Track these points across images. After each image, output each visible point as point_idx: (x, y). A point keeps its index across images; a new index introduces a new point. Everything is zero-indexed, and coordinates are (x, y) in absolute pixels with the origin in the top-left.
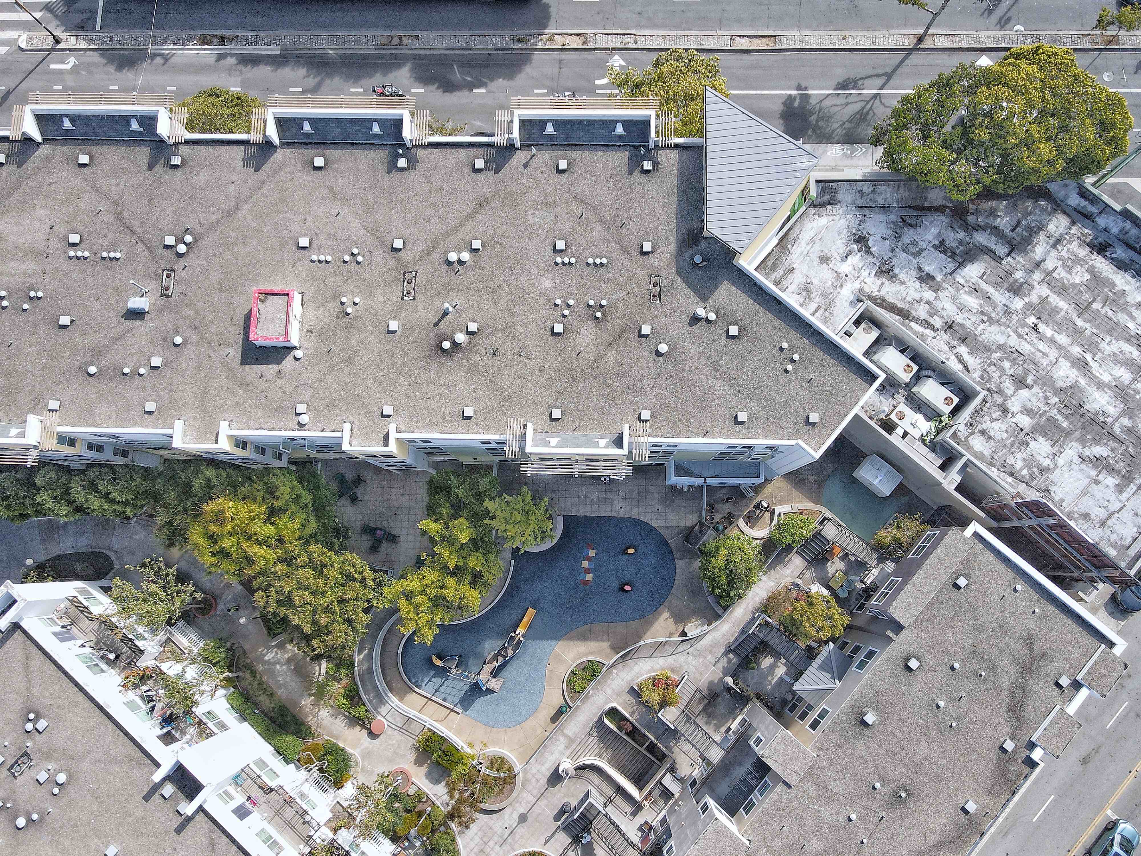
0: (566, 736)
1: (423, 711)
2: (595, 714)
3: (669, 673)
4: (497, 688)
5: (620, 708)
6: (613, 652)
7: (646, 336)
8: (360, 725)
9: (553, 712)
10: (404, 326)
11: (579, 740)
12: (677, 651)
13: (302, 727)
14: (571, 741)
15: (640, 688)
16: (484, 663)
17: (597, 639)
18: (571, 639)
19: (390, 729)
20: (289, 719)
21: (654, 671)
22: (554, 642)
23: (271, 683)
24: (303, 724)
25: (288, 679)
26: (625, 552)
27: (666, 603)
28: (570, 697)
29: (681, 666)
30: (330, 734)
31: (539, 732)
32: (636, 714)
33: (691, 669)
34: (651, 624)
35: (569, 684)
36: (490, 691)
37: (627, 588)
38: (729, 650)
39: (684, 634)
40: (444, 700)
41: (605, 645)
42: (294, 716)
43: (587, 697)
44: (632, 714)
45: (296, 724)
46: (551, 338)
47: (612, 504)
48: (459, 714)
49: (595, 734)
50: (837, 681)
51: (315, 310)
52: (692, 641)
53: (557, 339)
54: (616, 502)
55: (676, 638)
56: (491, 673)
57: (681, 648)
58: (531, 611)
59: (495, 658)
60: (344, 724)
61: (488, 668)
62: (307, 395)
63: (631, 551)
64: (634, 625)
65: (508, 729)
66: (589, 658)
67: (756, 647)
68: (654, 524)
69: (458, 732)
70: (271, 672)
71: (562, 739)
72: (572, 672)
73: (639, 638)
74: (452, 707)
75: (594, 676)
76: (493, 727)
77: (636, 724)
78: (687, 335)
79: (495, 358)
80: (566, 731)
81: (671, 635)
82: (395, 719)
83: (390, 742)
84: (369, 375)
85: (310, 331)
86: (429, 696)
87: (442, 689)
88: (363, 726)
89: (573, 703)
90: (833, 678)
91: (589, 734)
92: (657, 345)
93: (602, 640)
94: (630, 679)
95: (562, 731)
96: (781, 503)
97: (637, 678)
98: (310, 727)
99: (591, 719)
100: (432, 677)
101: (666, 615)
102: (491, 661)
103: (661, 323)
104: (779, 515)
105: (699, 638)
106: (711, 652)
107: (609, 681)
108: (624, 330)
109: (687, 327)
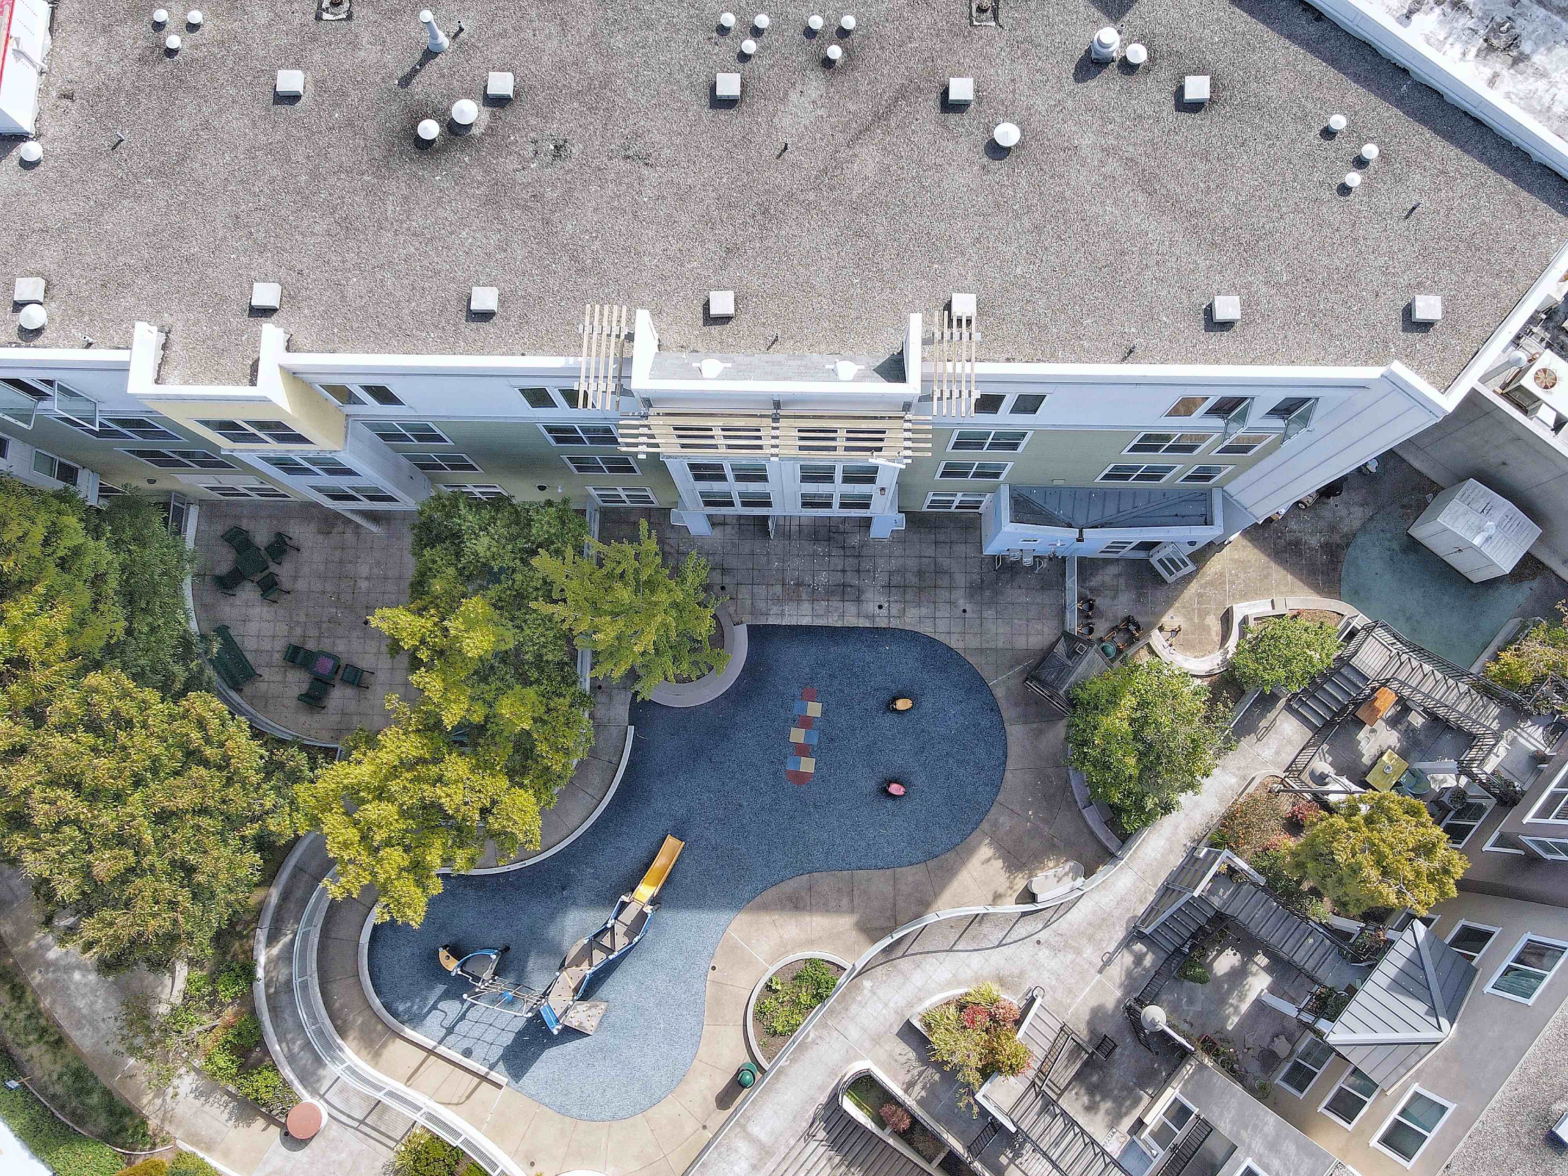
0: (752, 1140)
1: (415, 1080)
2: (821, 1089)
3: (996, 990)
4: (589, 1026)
5: (881, 1075)
6: (862, 938)
7: (960, 107)
8: (263, 1116)
9: (722, 1081)
10: (320, 85)
11: (783, 1150)
12: (1014, 936)
13: (127, 1120)
14: (765, 1151)
15: (928, 1026)
16: (562, 967)
17: (825, 908)
18: (765, 907)
19: (335, 1126)
20: (94, 1099)
21: (959, 984)
22: (724, 916)
23: (60, 1013)
24: (129, 1112)
25: (100, 1005)
26: (889, 706)
27: (985, 826)
28: (763, 1046)
29: (1022, 973)
30: (194, 1138)
31: (689, 1130)
32: (918, 1087)
33: (1046, 979)
34: (949, 873)
35: (761, 1013)
36: (571, 1033)
37: (895, 789)
38: (1135, 935)
39: (1029, 896)
40: (467, 1053)
41: (845, 922)
42: (107, 1093)
43: (803, 1047)
44: (909, 1086)
45: (111, 1113)
46: (708, 114)
47: (858, 600)
48: (499, 1086)
49: (822, 1135)
50: (1444, 1022)
51: (86, 43)
52: (1047, 915)
53: (723, 115)
54: (869, 595)
55: (1011, 907)
56: (576, 990)
57: (1022, 929)
58: (672, 846)
59: (586, 953)
60: (226, 1116)
61: (570, 978)
62: (51, 256)
63: (902, 704)
64: (910, 875)
65: (615, 1124)
66: (808, 954)
67: (1201, 928)
68: (955, 643)
69: (497, 1133)
70: (60, 989)
71: (743, 1147)
72: (768, 987)
73: (924, 905)
74: (483, 1070)
75: (820, 998)
76: (580, 1118)
77: (919, 1112)
78: (1070, 104)
79: (558, 162)
80: (755, 1129)
81: (997, 898)
82: (347, 1101)
83: (335, 1157)
84: (221, 211)
85: (68, 96)
86: (430, 1043)
87: (461, 1027)
88: (271, 1119)
89: (769, 1059)
90: (1433, 1011)
91: (809, 1135)
92: (989, 130)
93: (838, 910)
94: (902, 1003)
95: (744, 1128)
96: (1245, 596)
97: (920, 1000)
98: (144, 1122)
99: (813, 1099)
100: (440, 999)
101: (985, 851)
102: (577, 962)
103: (1000, 74)
104: (1245, 620)
105: (1063, 907)
106: (1090, 938)
107: (854, 1008)
108: (902, 94)
109: (1069, 84)
